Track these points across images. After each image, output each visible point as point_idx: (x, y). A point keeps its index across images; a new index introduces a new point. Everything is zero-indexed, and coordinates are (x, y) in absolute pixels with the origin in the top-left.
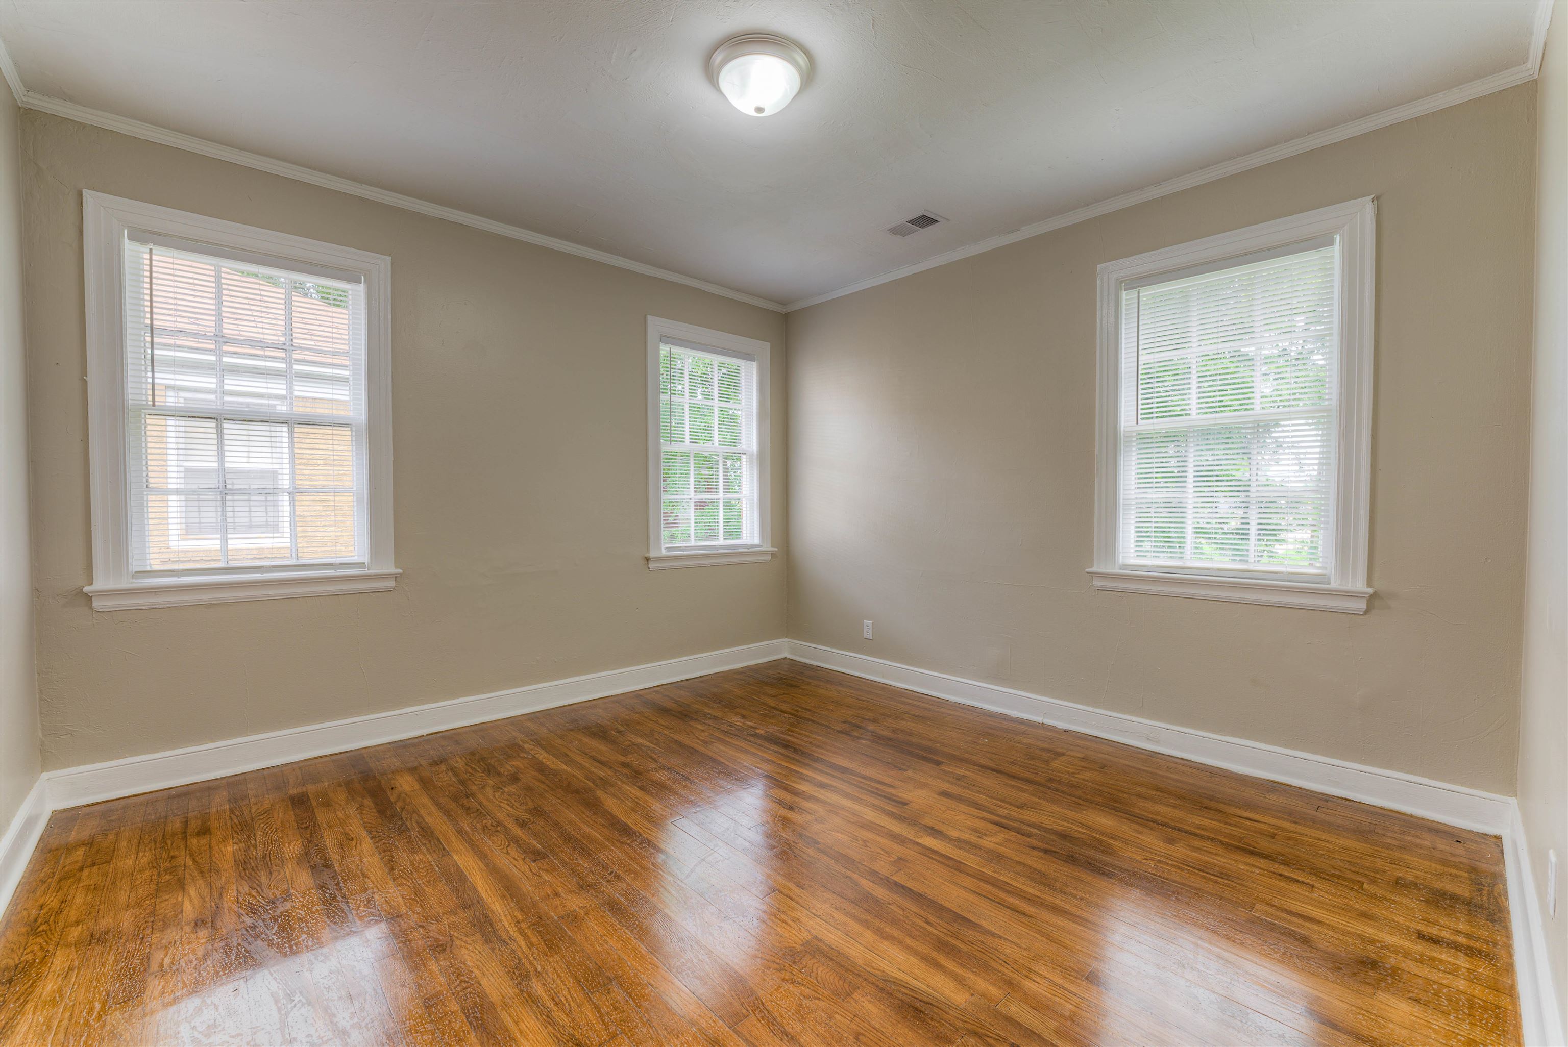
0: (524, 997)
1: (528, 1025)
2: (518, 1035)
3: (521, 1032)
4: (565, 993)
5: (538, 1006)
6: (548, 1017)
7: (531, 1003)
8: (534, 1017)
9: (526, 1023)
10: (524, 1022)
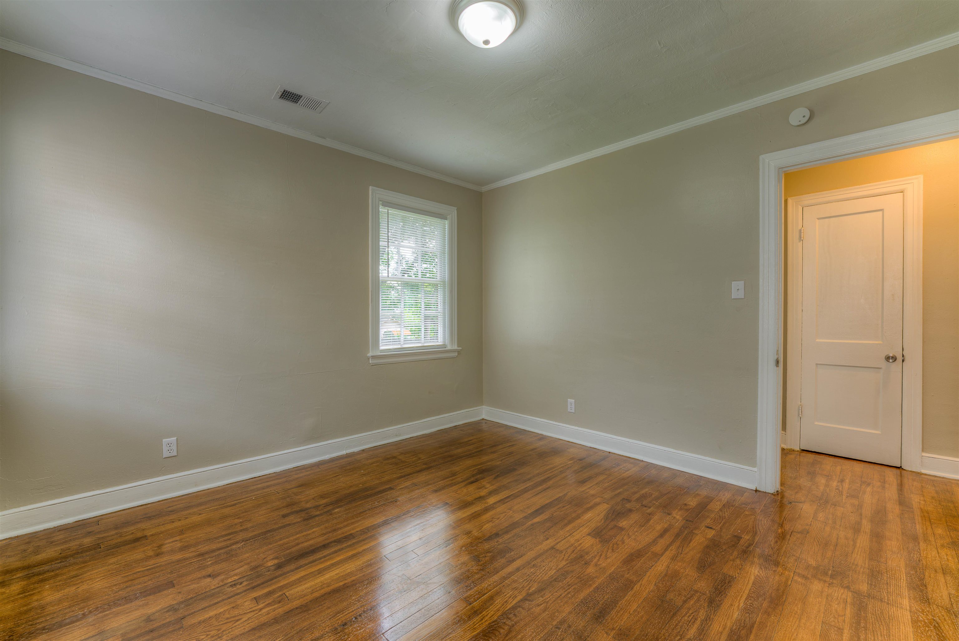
0: (703, 637)
1: (718, 627)
2: (727, 629)
3: (724, 629)
4: (686, 618)
5: (704, 627)
6: (706, 620)
7: (705, 632)
8: (712, 626)
9: (718, 628)
10: (718, 630)
